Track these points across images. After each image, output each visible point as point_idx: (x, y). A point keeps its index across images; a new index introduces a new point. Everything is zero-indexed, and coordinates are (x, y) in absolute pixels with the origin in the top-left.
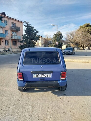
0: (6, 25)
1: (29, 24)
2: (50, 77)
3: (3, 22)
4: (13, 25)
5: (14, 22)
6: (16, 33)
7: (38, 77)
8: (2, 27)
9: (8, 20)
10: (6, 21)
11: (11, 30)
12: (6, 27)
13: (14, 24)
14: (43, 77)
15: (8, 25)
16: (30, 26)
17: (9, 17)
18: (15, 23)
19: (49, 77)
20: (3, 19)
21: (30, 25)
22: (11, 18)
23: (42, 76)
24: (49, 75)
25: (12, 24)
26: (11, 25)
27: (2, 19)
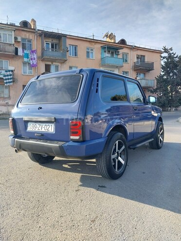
0: (126, 61)
1: (171, 52)
2: (52, 131)
3: (120, 56)
4: (139, 60)
5: (140, 53)
6: (145, 74)
7: (34, 130)
8: (118, 65)
9: (129, 53)
10: (127, 54)
11: (135, 70)
12: (124, 65)
13: (141, 58)
14: (41, 130)
15: (129, 61)
16: (175, 56)
17: (132, 46)
18: (144, 56)
19: (50, 131)
20: (121, 51)
21: (174, 54)
22: (135, 46)
23: (40, 128)
24: (51, 127)
25: (137, 58)
26: (136, 60)
27: (118, 52)
